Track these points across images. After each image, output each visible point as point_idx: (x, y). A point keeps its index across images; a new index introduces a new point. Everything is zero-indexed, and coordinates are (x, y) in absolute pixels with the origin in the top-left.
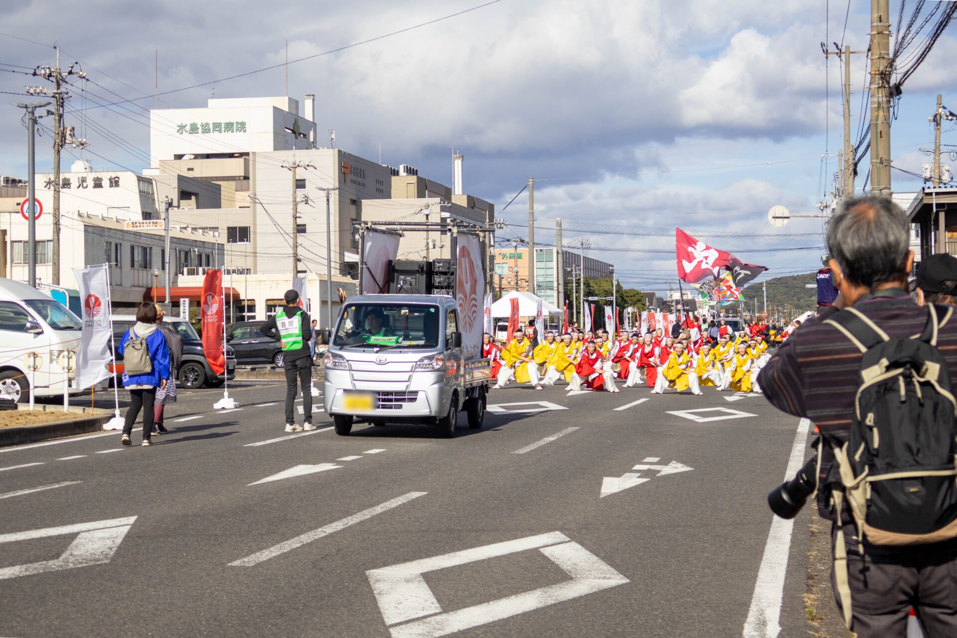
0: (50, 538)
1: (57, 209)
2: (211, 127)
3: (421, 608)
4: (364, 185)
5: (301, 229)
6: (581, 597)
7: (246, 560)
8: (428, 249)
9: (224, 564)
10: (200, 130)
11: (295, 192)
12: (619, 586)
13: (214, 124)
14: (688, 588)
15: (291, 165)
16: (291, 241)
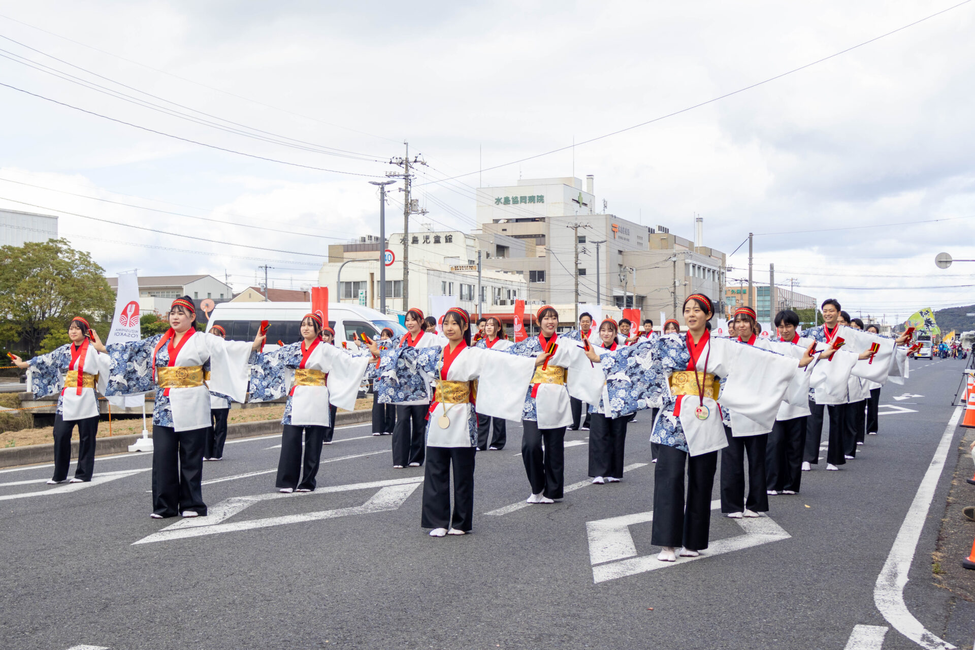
0: (361, 490)
1: (406, 258)
2: (519, 199)
3: (621, 552)
4: (628, 240)
5: (582, 272)
6: (749, 548)
7: (498, 511)
8: (675, 287)
9: (481, 513)
10: (511, 202)
11: (576, 245)
12: (782, 541)
13: (521, 197)
14: (837, 544)
15: (574, 225)
16: (574, 280)
